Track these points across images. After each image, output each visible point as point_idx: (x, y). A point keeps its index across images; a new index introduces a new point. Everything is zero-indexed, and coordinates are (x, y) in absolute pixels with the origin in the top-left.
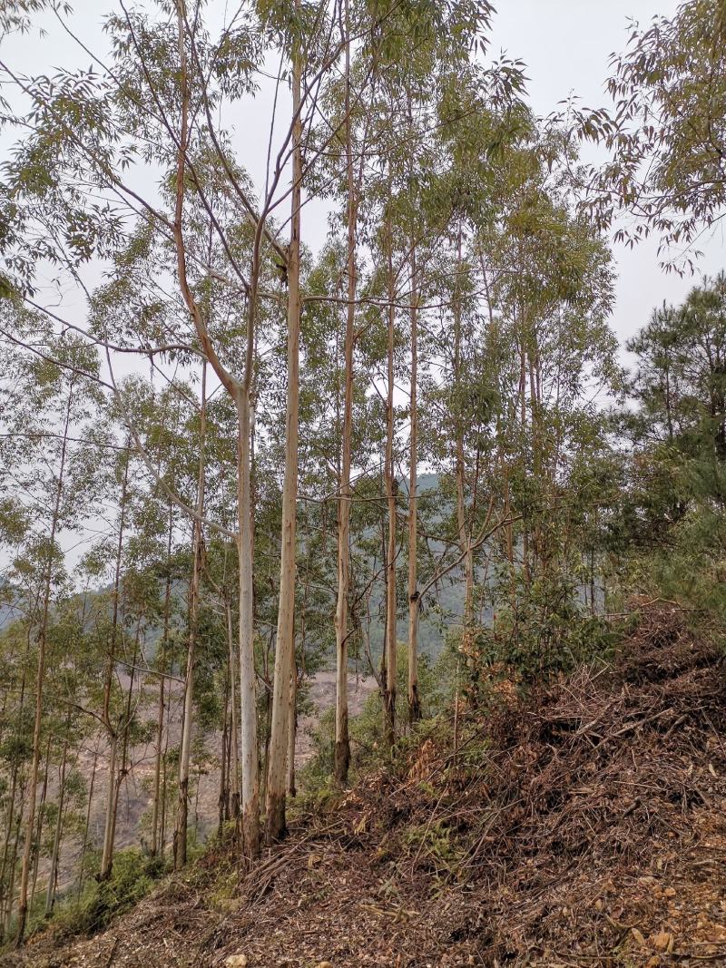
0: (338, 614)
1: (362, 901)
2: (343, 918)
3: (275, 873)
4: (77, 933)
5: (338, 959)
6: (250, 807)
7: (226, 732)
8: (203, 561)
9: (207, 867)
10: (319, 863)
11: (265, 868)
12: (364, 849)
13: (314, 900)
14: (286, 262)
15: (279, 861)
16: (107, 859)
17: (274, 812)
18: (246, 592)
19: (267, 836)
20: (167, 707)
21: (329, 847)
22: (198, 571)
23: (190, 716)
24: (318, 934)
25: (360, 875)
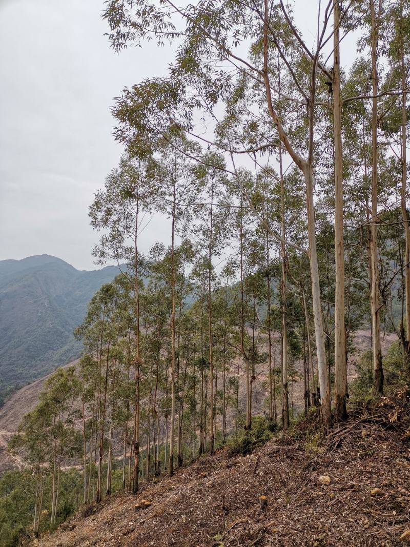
0: (372, 295)
1: (398, 460)
2: (386, 467)
3: (342, 437)
4: (238, 453)
5: (385, 488)
6: (325, 401)
7: (305, 360)
8: (287, 267)
9: (301, 430)
10: (369, 435)
11: (336, 434)
12: (397, 431)
13: (367, 454)
14: (331, 79)
15: (344, 431)
16: (249, 419)
17: (339, 404)
18: (316, 283)
19: (336, 417)
20: (273, 346)
21: (374, 427)
22: (285, 272)
23: (286, 351)
24: (371, 473)
25: (395, 445)
